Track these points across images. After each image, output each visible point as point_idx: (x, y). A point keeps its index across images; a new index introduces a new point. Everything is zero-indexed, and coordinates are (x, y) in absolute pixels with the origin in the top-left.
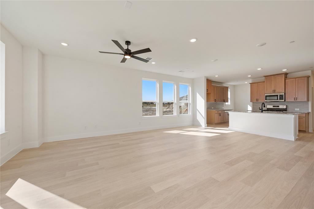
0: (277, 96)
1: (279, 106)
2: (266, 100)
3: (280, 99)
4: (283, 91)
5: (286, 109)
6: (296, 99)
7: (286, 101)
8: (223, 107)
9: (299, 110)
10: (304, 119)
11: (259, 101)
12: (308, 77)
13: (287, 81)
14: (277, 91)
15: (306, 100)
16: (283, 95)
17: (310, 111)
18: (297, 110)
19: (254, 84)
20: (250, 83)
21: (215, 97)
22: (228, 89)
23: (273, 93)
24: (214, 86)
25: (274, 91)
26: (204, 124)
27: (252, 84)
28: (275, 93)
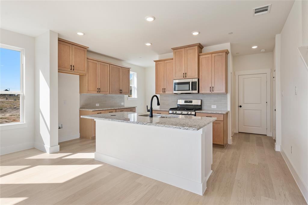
0: (188, 83)
1: (191, 102)
2: (175, 90)
3: (192, 90)
4: (197, 76)
5: (201, 105)
6: (212, 89)
7: (200, 92)
8: (124, 102)
9: (216, 108)
10: (222, 123)
11: (166, 92)
12: (227, 53)
13: (201, 57)
14: (189, 75)
15: (224, 91)
16: (196, 82)
17: (229, 109)
18: (214, 108)
19: (159, 63)
20: (154, 61)
21: (99, 84)
22: (129, 71)
23: (184, 78)
24: (96, 62)
25: (185, 75)
26: (49, 147)
27: (157, 63)
28: (186, 78)
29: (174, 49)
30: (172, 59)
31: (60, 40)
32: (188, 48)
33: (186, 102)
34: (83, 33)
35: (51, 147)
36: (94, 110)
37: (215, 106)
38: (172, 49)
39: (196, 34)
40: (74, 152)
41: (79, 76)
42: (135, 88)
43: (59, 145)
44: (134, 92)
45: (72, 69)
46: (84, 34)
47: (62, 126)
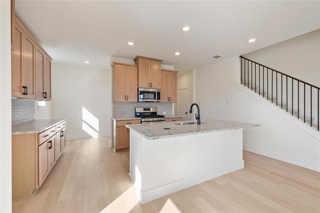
0: (154, 93)
1: (149, 109)
4: (160, 87)
5: (157, 112)
6: (169, 99)
16: (160, 92)
18: (165, 114)
19: (121, 66)
23: (150, 88)
25: (151, 85)
27: (117, 65)
28: (151, 88)
29: (140, 57)
32: (153, 61)
33: (145, 110)
37: (166, 112)
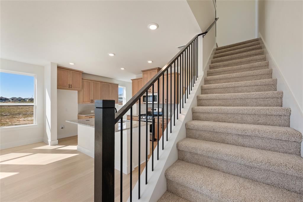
1: (156, 110)
4: (157, 91)
5: (162, 112)
19: (135, 81)
20: (131, 80)
21: (92, 97)
22: (118, 86)
24: (90, 81)
26: (50, 141)
27: (133, 81)
28: (150, 92)
29: (143, 71)
30: (142, 78)
31: (59, 68)
32: (151, 71)
34: (73, 63)
35: (51, 141)
36: (86, 115)
38: (142, 71)
39: (150, 62)
40: (67, 145)
41: (77, 91)
42: (124, 98)
43: (58, 140)
44: (124, 101)
45: (70, 87)
46: (75, 64)
47: (64, 127)
